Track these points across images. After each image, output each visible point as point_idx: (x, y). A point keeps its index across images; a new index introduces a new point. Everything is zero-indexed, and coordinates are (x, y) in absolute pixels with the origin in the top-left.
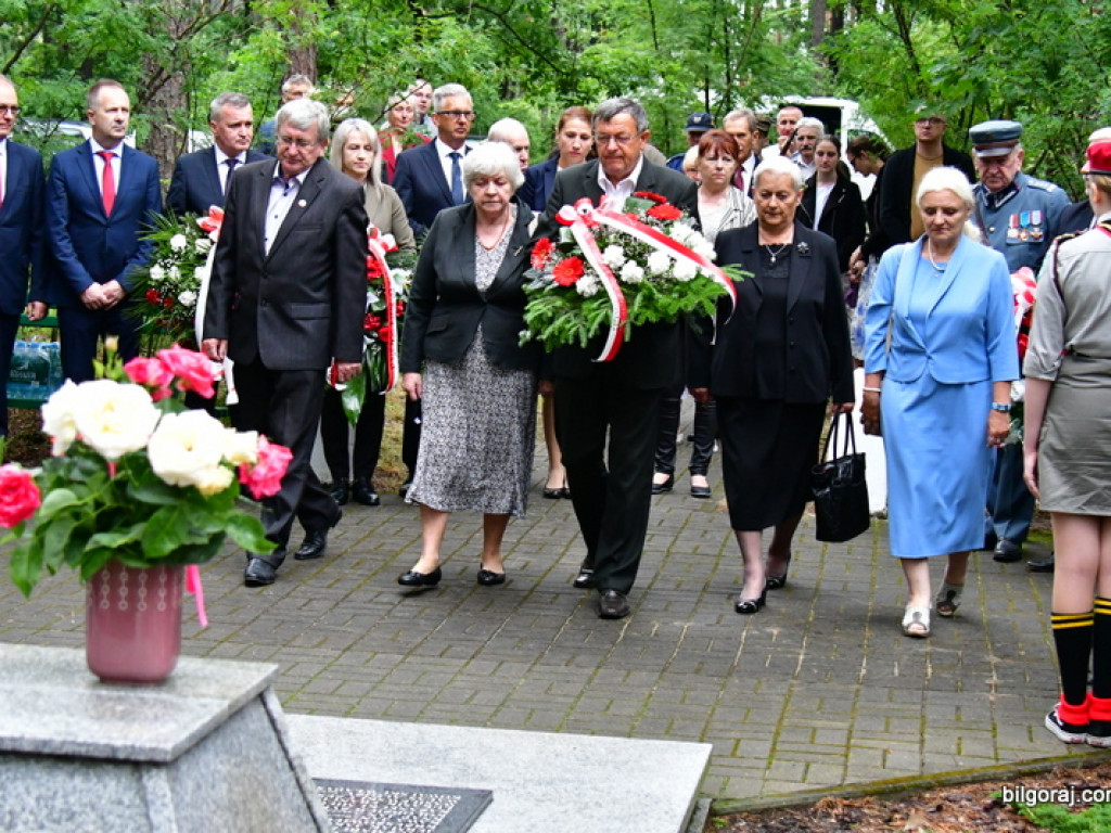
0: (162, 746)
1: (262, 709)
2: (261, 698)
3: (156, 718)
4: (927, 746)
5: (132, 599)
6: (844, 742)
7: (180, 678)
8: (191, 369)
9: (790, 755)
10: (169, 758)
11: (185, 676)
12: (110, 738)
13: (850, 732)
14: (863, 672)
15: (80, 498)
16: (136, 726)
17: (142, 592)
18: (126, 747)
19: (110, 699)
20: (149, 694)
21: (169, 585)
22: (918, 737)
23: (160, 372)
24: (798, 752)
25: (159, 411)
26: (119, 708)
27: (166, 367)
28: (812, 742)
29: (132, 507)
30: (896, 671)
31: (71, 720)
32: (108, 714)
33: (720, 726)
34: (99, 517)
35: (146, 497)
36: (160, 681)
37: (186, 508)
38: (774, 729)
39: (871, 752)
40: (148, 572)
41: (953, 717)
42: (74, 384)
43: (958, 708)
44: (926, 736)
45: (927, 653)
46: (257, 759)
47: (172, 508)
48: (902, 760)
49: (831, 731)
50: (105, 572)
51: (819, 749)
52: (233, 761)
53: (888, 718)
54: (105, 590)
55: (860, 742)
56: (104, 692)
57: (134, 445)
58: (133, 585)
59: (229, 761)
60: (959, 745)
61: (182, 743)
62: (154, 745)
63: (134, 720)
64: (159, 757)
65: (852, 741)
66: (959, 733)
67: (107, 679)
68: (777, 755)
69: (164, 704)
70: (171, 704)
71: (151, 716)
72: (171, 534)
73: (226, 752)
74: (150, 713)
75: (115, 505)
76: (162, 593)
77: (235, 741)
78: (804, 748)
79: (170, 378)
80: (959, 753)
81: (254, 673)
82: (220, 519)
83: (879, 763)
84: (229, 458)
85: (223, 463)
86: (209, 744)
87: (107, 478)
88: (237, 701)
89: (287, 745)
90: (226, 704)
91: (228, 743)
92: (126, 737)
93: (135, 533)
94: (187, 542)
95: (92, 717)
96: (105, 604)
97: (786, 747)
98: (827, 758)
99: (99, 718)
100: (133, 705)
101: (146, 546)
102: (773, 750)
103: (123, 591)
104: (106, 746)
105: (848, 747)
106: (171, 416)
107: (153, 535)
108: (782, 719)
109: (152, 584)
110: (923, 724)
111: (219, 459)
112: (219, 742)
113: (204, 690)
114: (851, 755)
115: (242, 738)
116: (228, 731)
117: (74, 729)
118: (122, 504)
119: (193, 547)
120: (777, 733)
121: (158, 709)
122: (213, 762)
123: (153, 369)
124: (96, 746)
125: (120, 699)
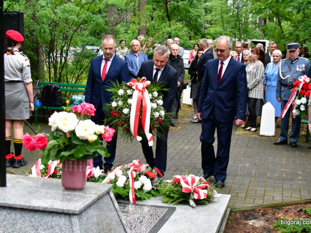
0: (76, 210)
1: (108, 196)
2: (108, 193)
3: (77, 201)
4: (284, 195)
5: (73, 168)
6: (263, 194)
7: (87, 188)
8: (88, 108)
9: (250, 197)
10: (78, 213)
11: (88, 187)
12: (63, 207)
13: (265, 191)
14: (269, 175)
15: (58, 142)
16: (71, 203)
17: (76, 167)
18: (67, 210)
19: (67, 194)
20: (77, 193)
21: (83, 164)
22: (281, 193)
23: (81, 109)
24: (252, 196)
25: (78, 120)
26: (68, 197)
27: (82, 108)
28: (256, 193)
29: (73, 144)
30: (276, 175)
31: (54, 201)
32: (65, 199)
33: (234, 189)
34: (65, 147)
35: (75, 142)
36: (81, 189)
37: (86, 145)
38: (246, 190)
39: (270, 196)
40: (77, 161)
41: (290, 188)
42: (57, 113)
43: (291, 185)
44: (284, 192)
45: (284, 171)
46: (106, 209)
47: (82, 145)
48: (278, 199)
49: (260, 190)
50: (66, 161)
51: (257, 195)
52: (99, 211)
53: (274, 187)
54: (66, 166)
55: (268, 194)
56: (65, 192)
57: (72, 129)
58: (73, 164)
59: (97, 211)
60: (291, 195)
61: (82, 208)
62: (74, 209)
63: (71, 201)
64: (75, 213)
65: (265, 193)
66: (292, 192)
67: (67, 189)
68: (247, 197)
69: (80, 196)
70: (82, 196)
71: (76, 200)
72: (81, 152)
73: (97, 209)
74: (75, 199)
75: (69, 144)
76: (81, 167)
77: (100, 205)
78: (254, 195)
79: (84, 110)
80: (292, 197)
81: (106, 187)
82: (94, 148)
83: (272, 199)
84: (96, 132)
85: (95, 133)
86: (92, 207)
87: (66, 137)
88: (100, 195)
89: (115, 205)
90: (96, 196)
91: (97, 206)
92: (67, 207)
93: (73, 151)
94: (86, 154)
95: (60, 200)
96: (66, 169)
97: (250, 195)
98: (259, 198)
99: (62, 201)
100: (72, 196)
101: (75, 155)
102: (246, 195)
103: (71, 166)
104: (62, 209)
105: (264, 195)
106: (81, 121)
107: (77, 152)
108: (248, 188)
109: (78, 164)
110: (283, 189)
111: (94, 132)
112: (95, 206)
113: (92, 192)
114: (265, 197)
115: (102, 204)
116: (98, 203)
117: (54, 204)
118: (70, 144)
119: (88, 155)
120: (247, 191)
121: (78, 198)
122: (92, 212)
123: (79, 109)
124: (59, 209)
125: (69, 194)
